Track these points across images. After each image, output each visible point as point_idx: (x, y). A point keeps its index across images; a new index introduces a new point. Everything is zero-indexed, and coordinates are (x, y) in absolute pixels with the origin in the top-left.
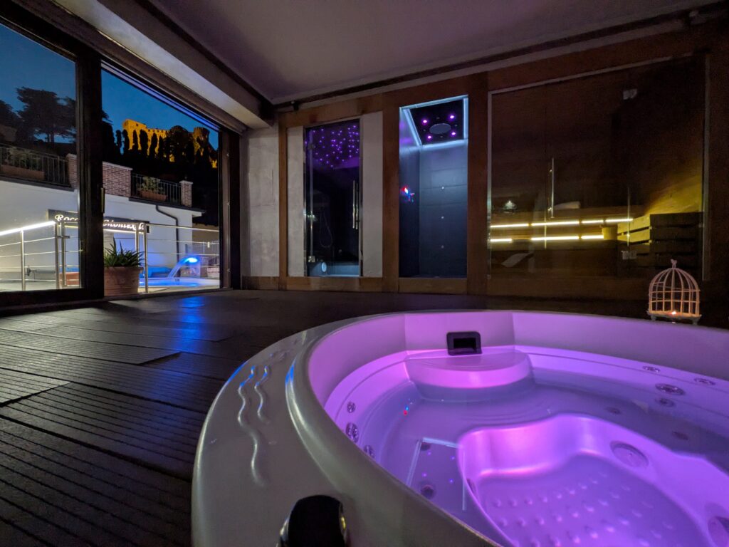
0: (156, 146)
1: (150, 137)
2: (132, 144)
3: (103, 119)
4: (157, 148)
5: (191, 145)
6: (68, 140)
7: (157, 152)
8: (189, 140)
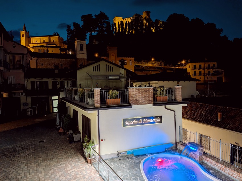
1: (124, 23)
2: (117, 29)
3: (107, 21)
4: (127, 28)
5: (142, 22)
6: (96, 33)
7: (127, 30)
8: (141, 20)
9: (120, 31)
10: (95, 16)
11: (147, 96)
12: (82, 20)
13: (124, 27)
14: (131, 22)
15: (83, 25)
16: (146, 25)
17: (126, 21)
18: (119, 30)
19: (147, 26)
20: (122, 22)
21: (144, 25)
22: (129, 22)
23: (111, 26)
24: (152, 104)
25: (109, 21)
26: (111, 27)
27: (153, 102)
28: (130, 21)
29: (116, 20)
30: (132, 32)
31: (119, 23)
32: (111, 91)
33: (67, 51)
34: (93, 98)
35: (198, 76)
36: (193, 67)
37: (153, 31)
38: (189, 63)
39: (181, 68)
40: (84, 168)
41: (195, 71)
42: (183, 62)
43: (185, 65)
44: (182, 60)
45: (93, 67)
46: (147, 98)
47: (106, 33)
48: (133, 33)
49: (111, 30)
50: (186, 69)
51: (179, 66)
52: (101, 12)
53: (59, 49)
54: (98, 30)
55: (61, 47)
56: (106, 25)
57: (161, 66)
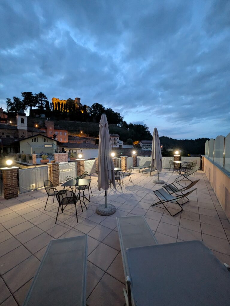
0: (63, 107)
1: (61, 104)
5: (74, 105)
9: (58, 109)
10: (35, 94)
11: (65, 157)
12: (23, 96)
14: (66, 104)
18: (56, 108)
19: (78, 108)
22: (64, 104)
24: (68, 162)
26: (50, 105)
30: (67, 111)
31: (56, 103)
33: (8, 120)
34: (32, 159)
37: (83, 112)
45: (33, 139)
47: (45, 109)
52: (40, 92)
56: (45, 103)
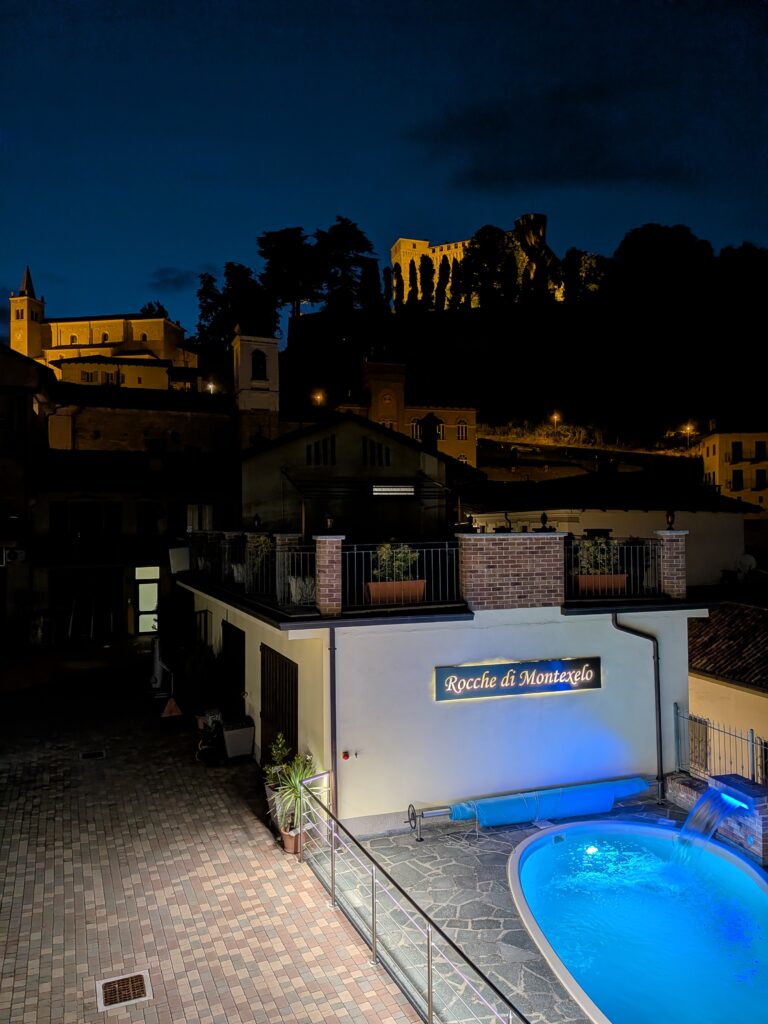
0: (447, 282)
1: (437, 267)
2: (407, 289)
3: (366, 254)
4: (449, 285)
5: (512, 261)
6: (318, 307)
7: (449, 295)
8: (508, 251)
9: (420, 296)
10: (315, 236)
11: (539, 570)
12: (261, 253)
13: (436, 279)
14: (466, 259)
15: (264, 272)
16: (527, 272)
17: (445, 257)
18: (413, 293)
19: (532, 275)
20: (426, 261)
21: (521, 271)
22: (455, 260)
23: (382, 276)
24: (559, 608)
25: (373, 257)
26: (382, 282)
27: (561, 600)
28: (460, 257)
29: (402, 250)
30: (468, 300)
31: (412, 264)
32: (388, 546)
33: (200, 378)
34: (313, 575)
35: (753, 490)
36: (730, 450)
37: (559, 296)
38: (715, 432)
39: (678, 455)
40: (271, 874)
41: (736, 467)
42: (688, 429)
43: (694, 442)
44: (685, 422)
45: (309, 447)
46: (538, 581)
47: (358, 306)
48: (475, 303)
49: (382, 292)
50: (699, 461)
51: (669, 448)
52: (339, 218)
53: (165, 369)
54: (325, 292)
55: (175, 365)
56: (359, 271)
57: (589, 447)
